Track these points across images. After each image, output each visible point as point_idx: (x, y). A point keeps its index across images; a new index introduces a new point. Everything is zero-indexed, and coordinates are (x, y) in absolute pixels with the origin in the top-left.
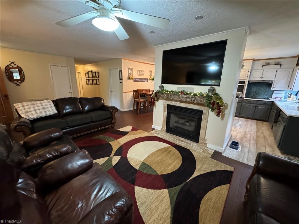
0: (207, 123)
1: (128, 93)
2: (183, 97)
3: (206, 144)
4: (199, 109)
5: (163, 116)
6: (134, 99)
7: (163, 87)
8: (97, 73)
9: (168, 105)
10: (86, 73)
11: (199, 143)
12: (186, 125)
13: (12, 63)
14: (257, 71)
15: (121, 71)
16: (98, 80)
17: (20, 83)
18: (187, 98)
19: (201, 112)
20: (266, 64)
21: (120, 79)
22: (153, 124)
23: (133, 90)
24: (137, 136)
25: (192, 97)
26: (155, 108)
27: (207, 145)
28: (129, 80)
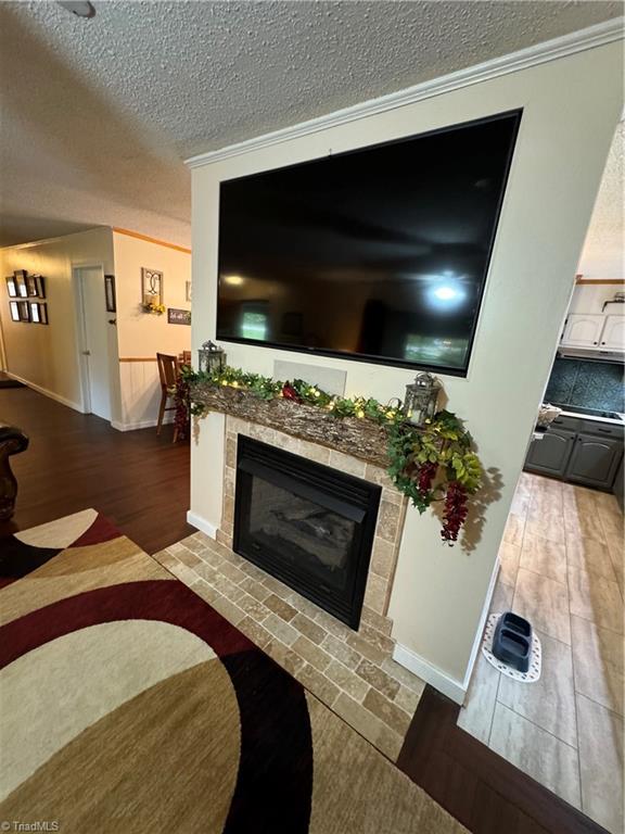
0: (398, 549)
1: (141, 363)
2: (291, 415)
3: (391, 644)
4: (363, 477)
5: (224, 481)
6: (164, 386)
8: (38, 280)
9: (241, 437)
10: (7, 280)
11: (360, 629)
12: (311, 532)
14: (584, 320)
15: (110, 279)
16: (42, 308)
18: (305, 419)
19: (371, 493)
20: (616, 297)
21: (109, 310)
22: (189, 509)
23: (158, 355)
25: (327, 421)
26: (197, 443)
27: (392, 649)
28: (146, 315)
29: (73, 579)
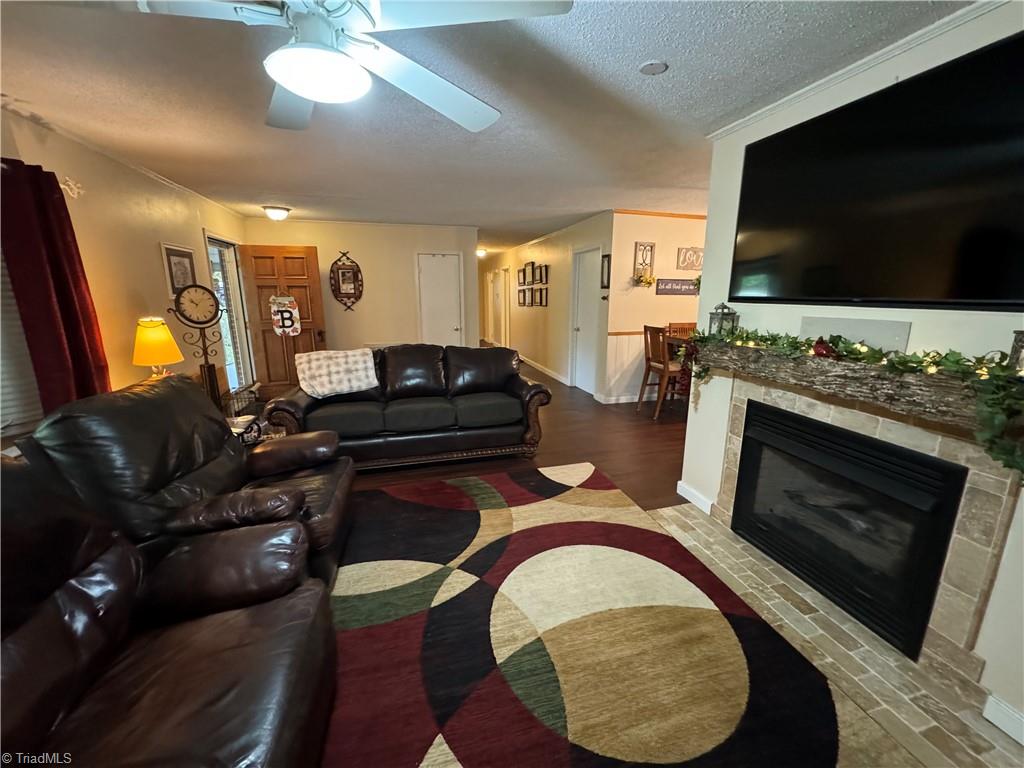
1: (626, 337)
2: (824, 373)
3: (982, 695)
4: (934, 454)
5: (726, 451)
6: (648, 360)
7: (732, 317)
8: (544, 269)
9: (751, 403)
10: (519, 271)
11: (921, 660)
12: (845, 526)
13: (344, 254)
15: (607, 257)
16: (544, 292)
17: (353, 303)
18: (845, 377)
19: (951, 478)
21: (603, 287)
22: (680, 479)
23: (645, 327)
24: (591, 514)
25: (879, 377)
26: (696, 409)
27: (983, 702)
28: (636, 288)
29: (585, 510)
